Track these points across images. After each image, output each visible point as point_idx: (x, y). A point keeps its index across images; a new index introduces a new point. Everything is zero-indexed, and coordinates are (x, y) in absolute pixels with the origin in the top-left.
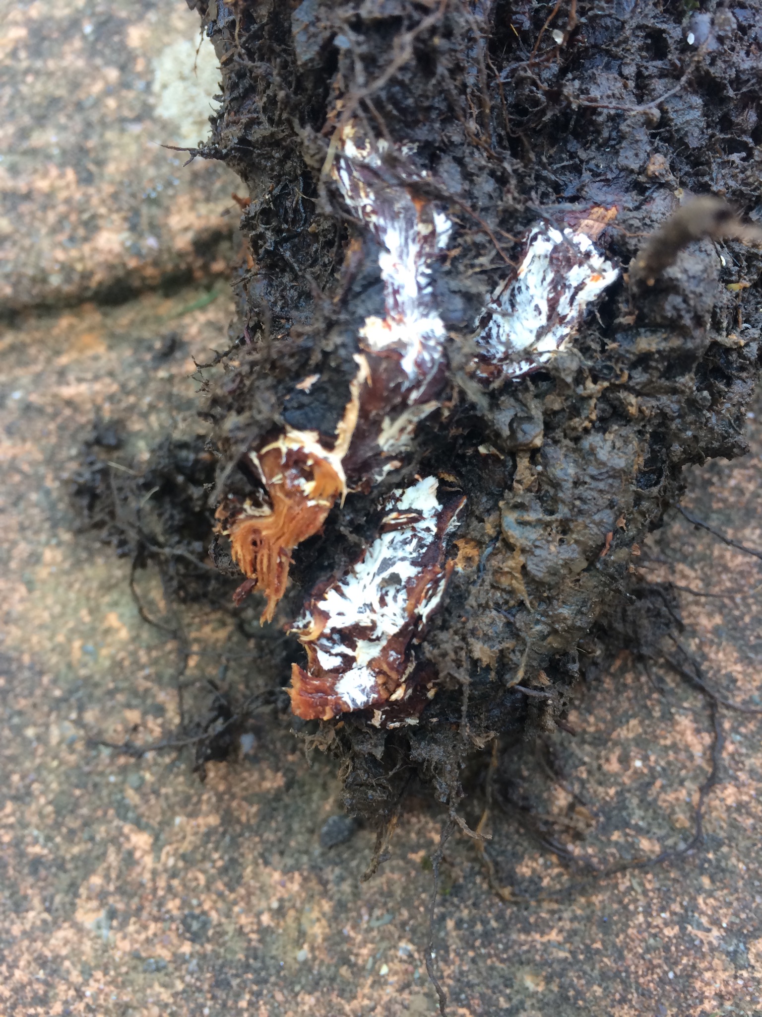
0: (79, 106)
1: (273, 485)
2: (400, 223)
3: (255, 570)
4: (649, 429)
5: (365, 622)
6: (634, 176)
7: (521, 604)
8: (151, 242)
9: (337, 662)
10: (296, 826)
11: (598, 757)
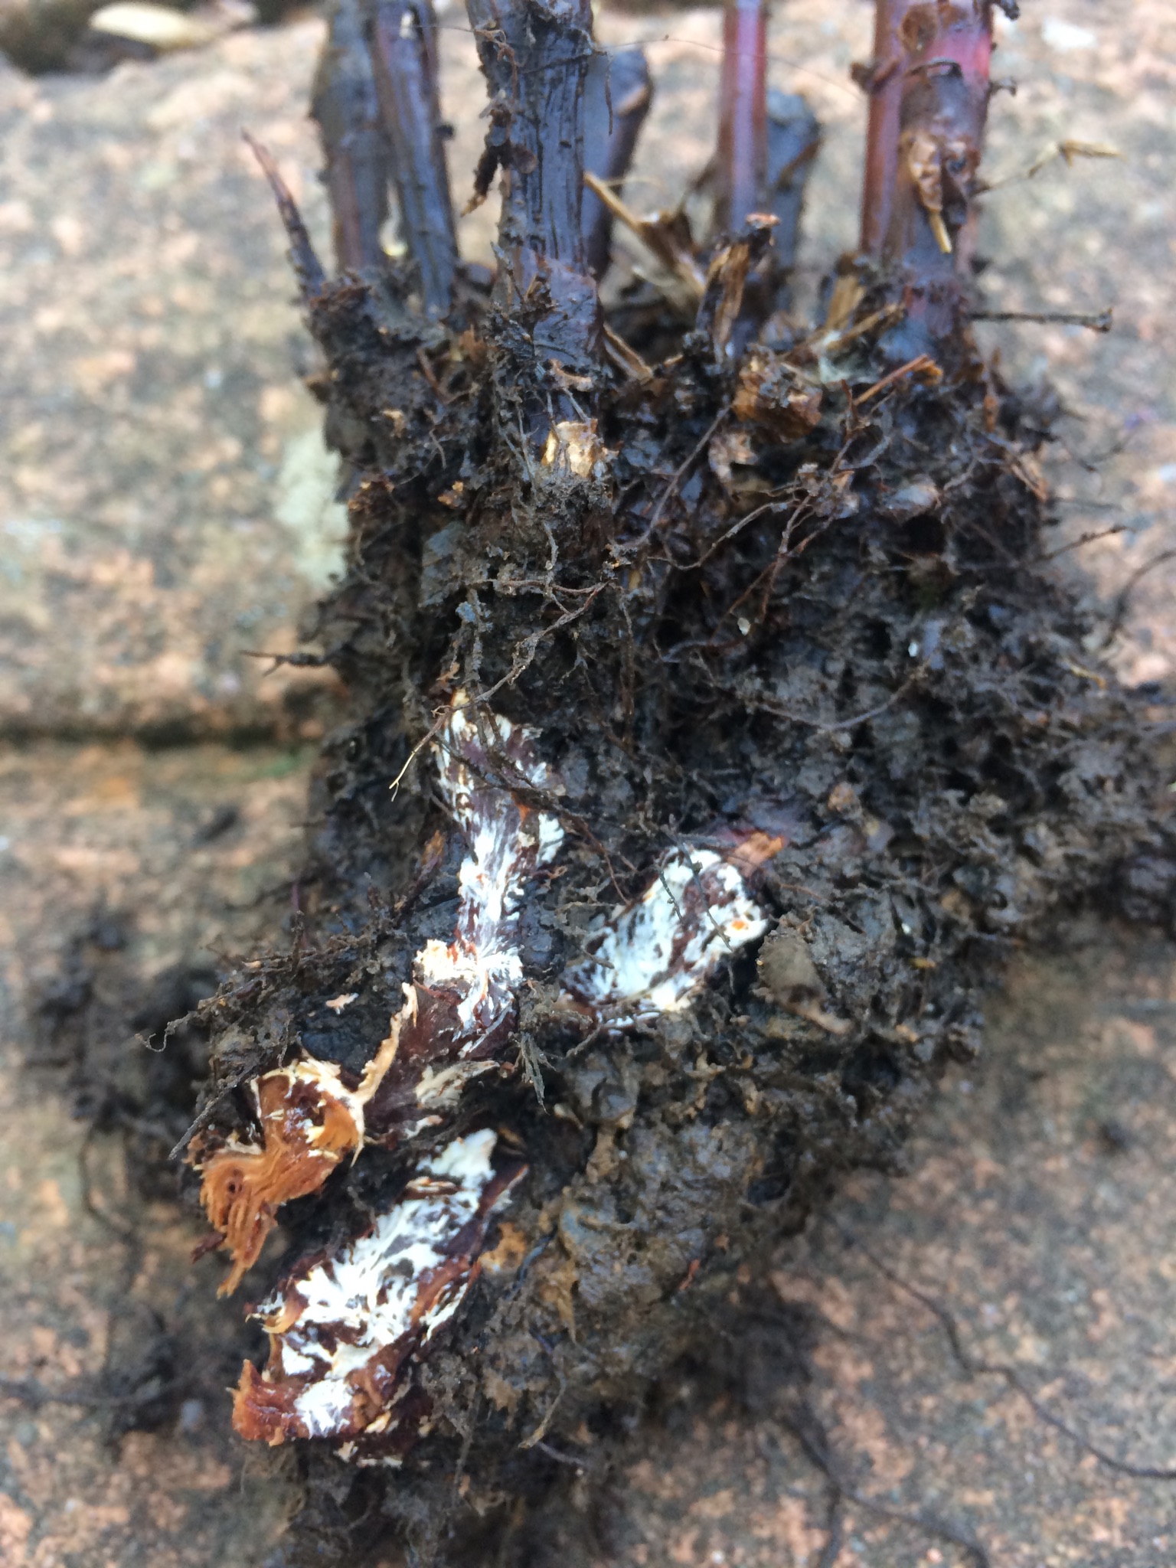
0: (178, 480)
1: (270, 1121)
2: (500, 824)
3: (225, 1222)
4: (775, 1128)
5: (353, 1322)
6: (812, 803)
7: (565, 1332)
8: (228, 683)
9: (306, 1365)
10: (232, 1548)
11: (666, 1536)
